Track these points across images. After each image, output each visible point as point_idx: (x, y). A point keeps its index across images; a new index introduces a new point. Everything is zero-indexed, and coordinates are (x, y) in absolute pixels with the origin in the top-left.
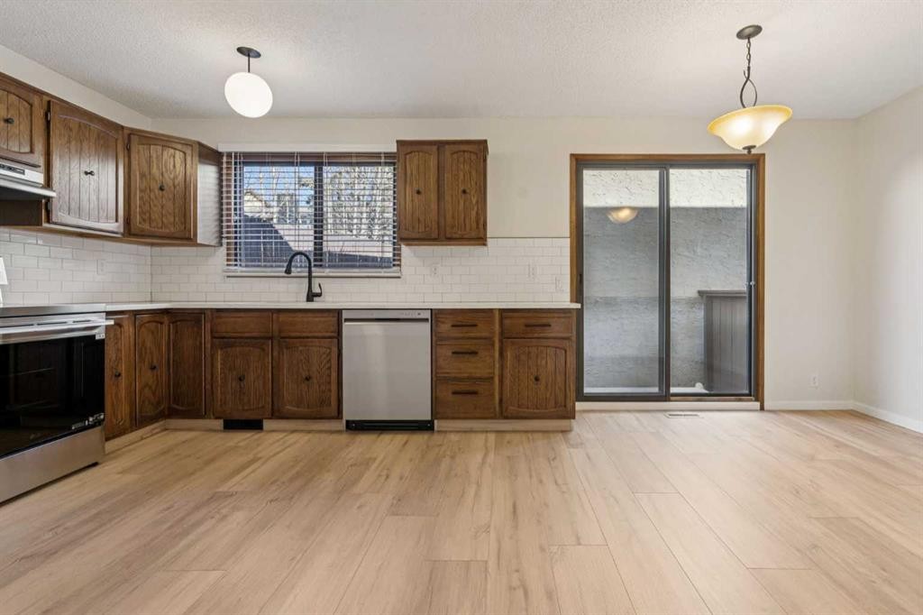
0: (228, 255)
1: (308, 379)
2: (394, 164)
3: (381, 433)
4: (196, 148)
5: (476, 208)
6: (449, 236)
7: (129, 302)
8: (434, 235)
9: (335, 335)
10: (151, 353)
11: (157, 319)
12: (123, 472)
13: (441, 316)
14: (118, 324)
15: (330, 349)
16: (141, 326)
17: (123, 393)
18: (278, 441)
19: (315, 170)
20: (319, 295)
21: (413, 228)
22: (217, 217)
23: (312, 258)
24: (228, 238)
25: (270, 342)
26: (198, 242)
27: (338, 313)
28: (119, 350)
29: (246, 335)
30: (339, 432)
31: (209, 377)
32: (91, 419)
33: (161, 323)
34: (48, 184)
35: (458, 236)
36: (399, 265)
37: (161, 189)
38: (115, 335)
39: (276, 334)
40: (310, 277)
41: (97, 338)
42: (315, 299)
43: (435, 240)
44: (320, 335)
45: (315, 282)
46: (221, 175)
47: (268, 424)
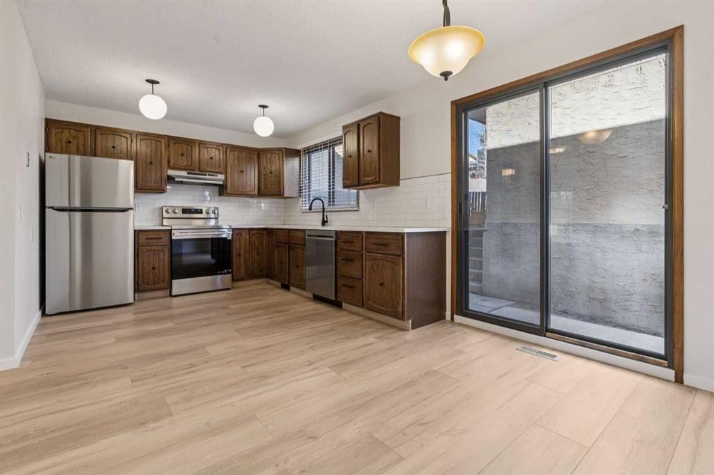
1: (297, 266)
4: (285, 151)
5: (375, 161)
9: (305, 244)
10: (258, 247)
11: (260, 232)
14: (239, 234)
15: (303, 251)
16: (252, 235)
21: (349, 179)
22: (298, 183)
26: (285, 196)
27: (305, 231)
28: (240, 245)
29: (282, 241)
33: (263, 234)
35: (367, 182)
36: (358, 203)
37: (271, 173)
40: (324, 212)
41: (227, 239)
42: (325, 224)
44: (301, 243)
46: (301, 161)
47: (292, 288)
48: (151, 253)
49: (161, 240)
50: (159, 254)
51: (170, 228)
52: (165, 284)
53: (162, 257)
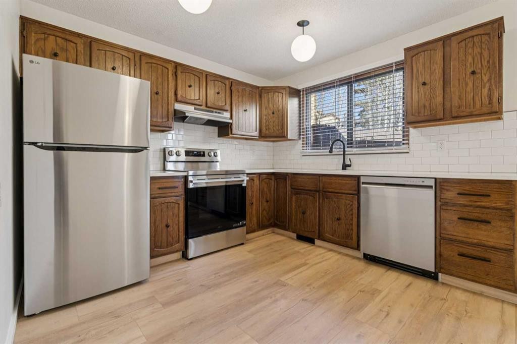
0: (303, 144)
1: (339, 219)
2: (403, 68)
3: (389, 270)
4: (288, 90)
5: (487, 85)
6: (455, 114)
7: (264, 169)
8: (440, 115)
9: (356, 192)
10: (266, 193)
11: (269, 178)
12: (250, 252)
13: (445, 184)
14: (252, 180)
15: (352, 202)
16: (262, 180)
17: (254, 212)
18: (321, 254)
19: (348, 87)
20: (350, 166)
21: (418, 113)
22: (298, 124)
23: (346, 143)
24: (303, 135)
25: (318, 193)
26: (289, 138)
27: (358, 178)
28: (253, 192)
29: (307, 188)
30: (359, 259)
31: (290, 209)
32: (241, 223)
33: (271, 179)
34: (231, 118)
35: (465, 114)
36: (408, 144)
37: (273, 113)
38: (251, 184)
39: (321, 189)
40: (344, 155)
41: (243, 185)
42: (347, 168)
43: (440, 120)
44: (346, 192)
45: (347, 157)
46: (300, 102)
47: (317, 242)
48: (164, 206)
49: (176, 190)
50: (173, 208)
51: (185, 174)
52: (179, 245)
53: (176, 211)
